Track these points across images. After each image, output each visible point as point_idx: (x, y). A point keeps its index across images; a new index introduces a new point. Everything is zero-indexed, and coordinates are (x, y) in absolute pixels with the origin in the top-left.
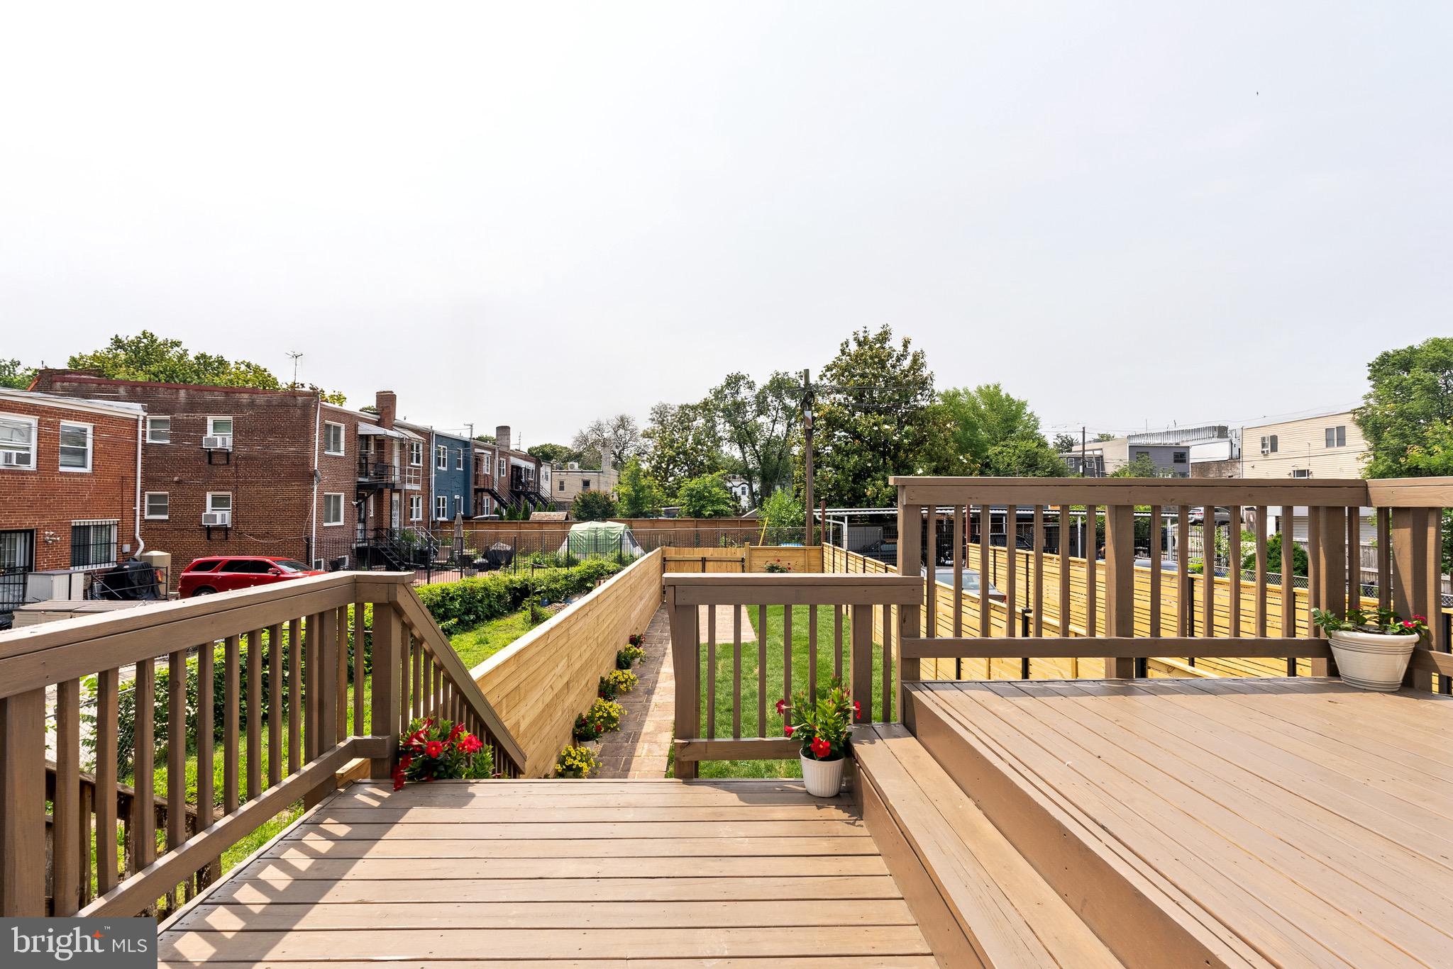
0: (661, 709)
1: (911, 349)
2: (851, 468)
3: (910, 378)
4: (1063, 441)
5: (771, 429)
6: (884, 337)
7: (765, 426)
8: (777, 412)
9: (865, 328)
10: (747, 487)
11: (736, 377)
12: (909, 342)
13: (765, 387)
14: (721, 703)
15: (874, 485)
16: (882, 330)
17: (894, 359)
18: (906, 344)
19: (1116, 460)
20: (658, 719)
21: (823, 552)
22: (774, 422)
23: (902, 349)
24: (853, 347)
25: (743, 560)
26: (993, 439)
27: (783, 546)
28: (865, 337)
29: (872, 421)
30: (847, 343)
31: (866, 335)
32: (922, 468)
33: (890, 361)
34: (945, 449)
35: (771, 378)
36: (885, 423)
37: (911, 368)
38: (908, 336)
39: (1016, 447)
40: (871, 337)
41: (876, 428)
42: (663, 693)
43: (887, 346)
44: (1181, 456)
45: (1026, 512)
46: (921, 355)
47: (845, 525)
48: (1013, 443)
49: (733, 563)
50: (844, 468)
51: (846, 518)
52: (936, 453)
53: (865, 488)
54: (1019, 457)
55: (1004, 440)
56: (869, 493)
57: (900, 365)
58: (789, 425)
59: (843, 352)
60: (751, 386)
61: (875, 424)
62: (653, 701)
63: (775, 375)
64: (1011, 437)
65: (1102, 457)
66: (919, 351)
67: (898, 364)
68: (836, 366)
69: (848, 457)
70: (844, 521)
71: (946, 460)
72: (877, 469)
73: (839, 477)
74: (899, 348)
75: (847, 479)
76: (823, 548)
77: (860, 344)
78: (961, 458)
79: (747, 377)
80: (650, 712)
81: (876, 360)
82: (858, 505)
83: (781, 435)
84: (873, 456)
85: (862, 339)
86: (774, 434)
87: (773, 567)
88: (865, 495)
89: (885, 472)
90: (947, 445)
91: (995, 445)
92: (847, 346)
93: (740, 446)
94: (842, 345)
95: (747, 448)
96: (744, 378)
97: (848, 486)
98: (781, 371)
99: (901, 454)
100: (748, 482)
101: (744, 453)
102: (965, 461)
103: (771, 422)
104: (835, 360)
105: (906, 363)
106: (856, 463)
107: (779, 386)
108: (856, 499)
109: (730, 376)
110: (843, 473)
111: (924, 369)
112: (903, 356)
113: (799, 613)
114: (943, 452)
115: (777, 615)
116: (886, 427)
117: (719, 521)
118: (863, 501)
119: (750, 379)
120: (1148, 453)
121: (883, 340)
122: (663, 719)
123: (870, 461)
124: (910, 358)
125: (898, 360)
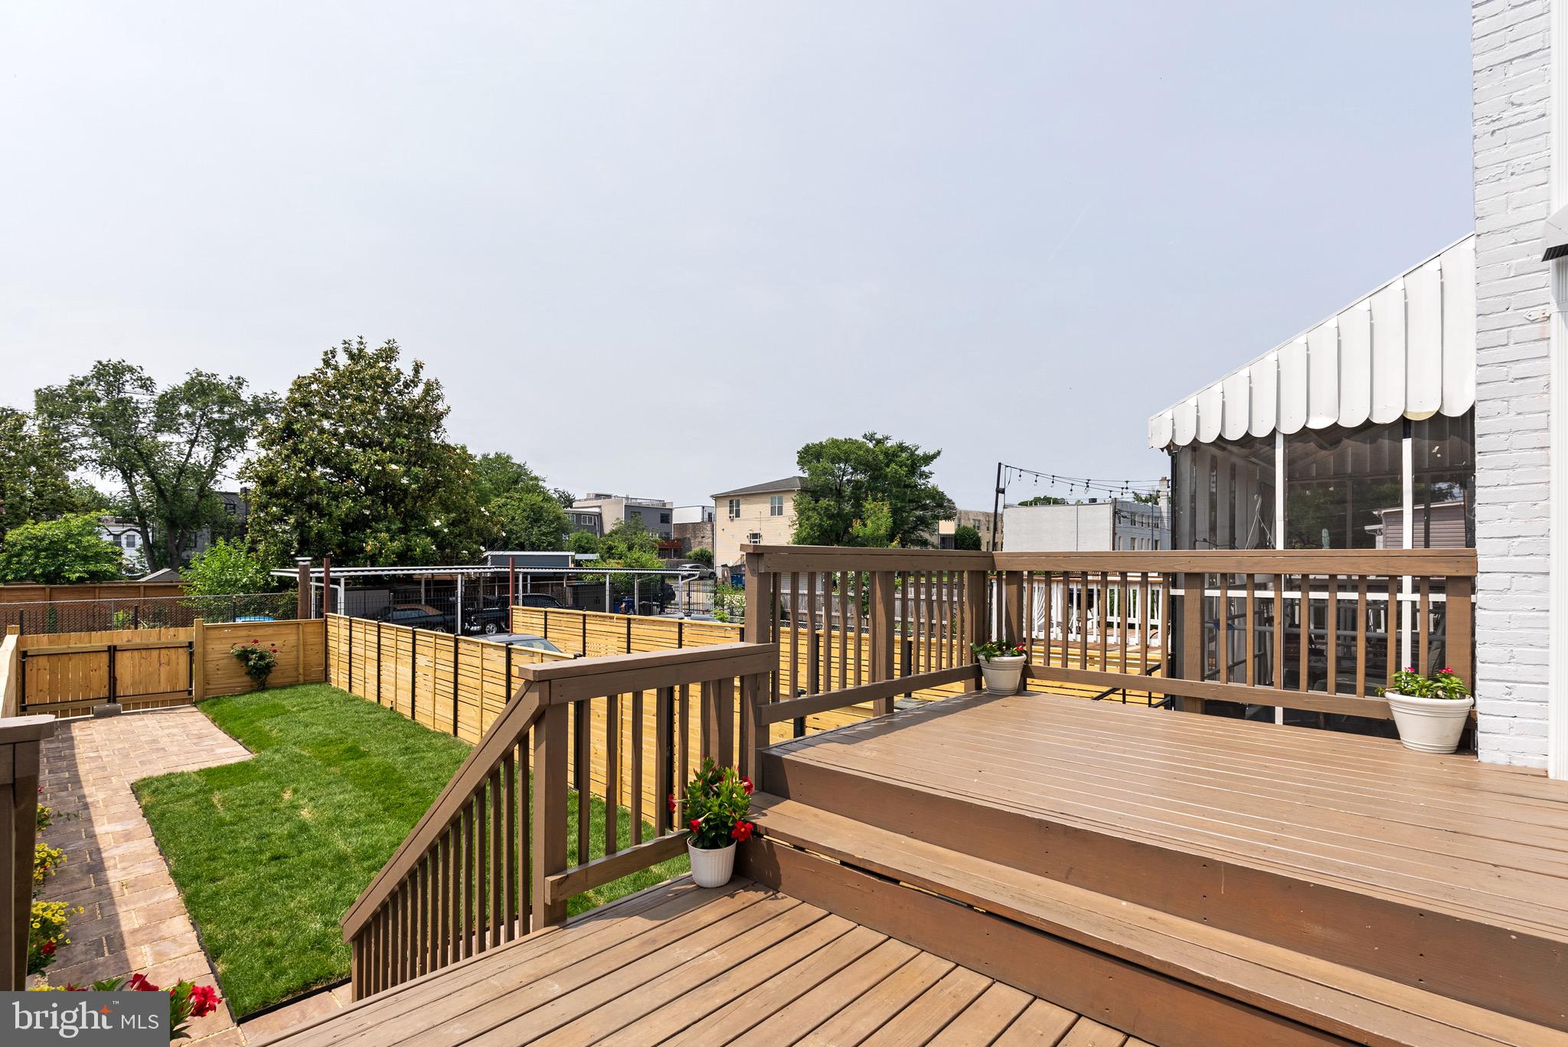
0: (137, 888)
1: (424, 375)
2: (343, 516)
3: (421, 410)
4: (560, 496)
5: (186, 452)
6: (389, 354)
7: (174, 447)
8: (198, 429)
9: (361, 338)
10: (138, 536)
11: (115, 367)
12: (422, 367)
13: (175, 389)
14: (256, 852)
15: (375, 538)
16: (386, 346)
17: (401, 383)
18: (417, 368)
19: (612, 518)
20: (143, 904)
21: (326, 625)
22: (192, 443)
23: (412, 373)
24: (343, 360)
25: (191, 644)
26: (495, 488)
27: (239, 621)
28: (360, 351)
29: (374, 458)
30: (333, 353)
31: (362, 347)
32: (440, 519)
33: (396, 386)
34: (464, 499)
35: (188, 378)
36: (391, 461)
37: (423, 399)
38: (420, 359)
39: (521, 500)
40: (370, 350)
41: (378, 468)
42: (125, 864)
43: (393, 366)
44: (665, 517)
45: (547, 570)
46: (435, 385)
47: (341, 591)
48: (517, 495)
49: (173, 650)
50: (330, 515)
51: (343, 581)
52: (454, 503)
53: (363, 541)
54: (524, 511)
55: (508, 491)
56: (369, 548)
57: (409, 393)
58: (218, 450)
59: (327, 363)
60: (146, 384)
61: (377, 462)
62: (112, 880)
63: (194, 375)
64: (515, 488)
65: (600, 514)
66: (433, 380)
67: (406, 391)
68: (317, 380)
69: (337, 501)
70: (339, 584)
71: (465, 512)
72: (377, 519)
73: (324, 526)
74: (408, 373)
75: (335, 530)
76: (326, 621)
77: (352, 356)
78: (483, 509)
79: (139, 370)
80: (117, 899)
81: (379, 382)
82: (351, 563)
83: (203, 463)
84: (373, 501)
85: (356, 351)
86: (192, 461)
87: (246, 651)
88: (362, 550)
89: (389, 522)
90: (466, 493)
91: (498, 496)
92: (334, 357)
93: (124, 472)
94: (326, 353)
95: (137, 477)
96: (131, 370)
97: (336, 539)
98: (206, 370)
99: (409, 501)
100: (139, 529)
101: (131, 487)
102: (487, 513)
103: (187, 442)
104: (316, 372)
105: (417, 392)
106: (349, 509)
107: (200, 389)
108: (348, 555)
109: (105, 363)
110: (330, 521)
111: (440, 402)
112: (414, 382)
113: (306, 710)
114: (462, 502)
115: (272, 717)
116: (394, 467)
117: (100, 588)
118: (359, 558)
119: (145, 374)
120: (640, 513)
121: (387, 358)
122: (152, 901)
123: (368, 507)
124: (421, 387)
125: (406, 385)
